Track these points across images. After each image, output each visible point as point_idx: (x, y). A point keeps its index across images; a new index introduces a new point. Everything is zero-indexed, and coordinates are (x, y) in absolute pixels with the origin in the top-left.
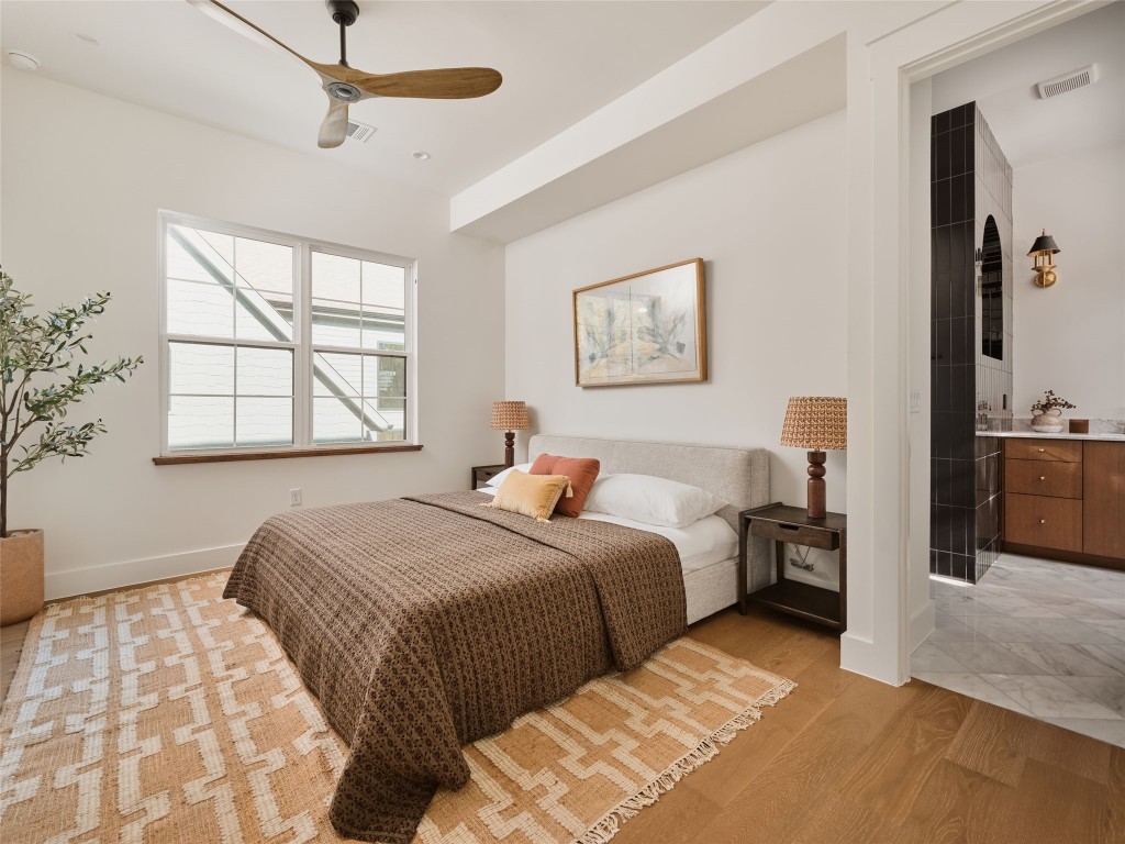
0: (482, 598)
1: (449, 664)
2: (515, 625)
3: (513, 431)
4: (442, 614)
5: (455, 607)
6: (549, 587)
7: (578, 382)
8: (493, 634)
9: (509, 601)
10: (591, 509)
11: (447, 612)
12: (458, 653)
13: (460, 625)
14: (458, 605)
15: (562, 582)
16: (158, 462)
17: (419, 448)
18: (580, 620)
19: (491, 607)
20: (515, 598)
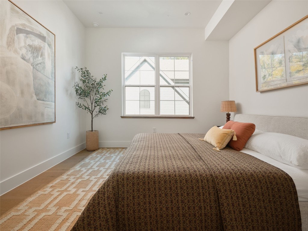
0: (146, 177)
1: (123, 203)
2: (160, 195)
3: (230, 113)
4: (125, 179)
5: (132, 178)
6: (184, 181)
7: (257, 90)
8: (147, 196)
9: (159, 182)
10: (249, 148)
11: (128, 179)
12: (128, 199)
13: (132, 187)
14: (133, 177)
15: (194, 181)
16: (122, 117)
17: (193, 118)
18: (202, 205)
19: (149, 183)
20: (163, 182)
